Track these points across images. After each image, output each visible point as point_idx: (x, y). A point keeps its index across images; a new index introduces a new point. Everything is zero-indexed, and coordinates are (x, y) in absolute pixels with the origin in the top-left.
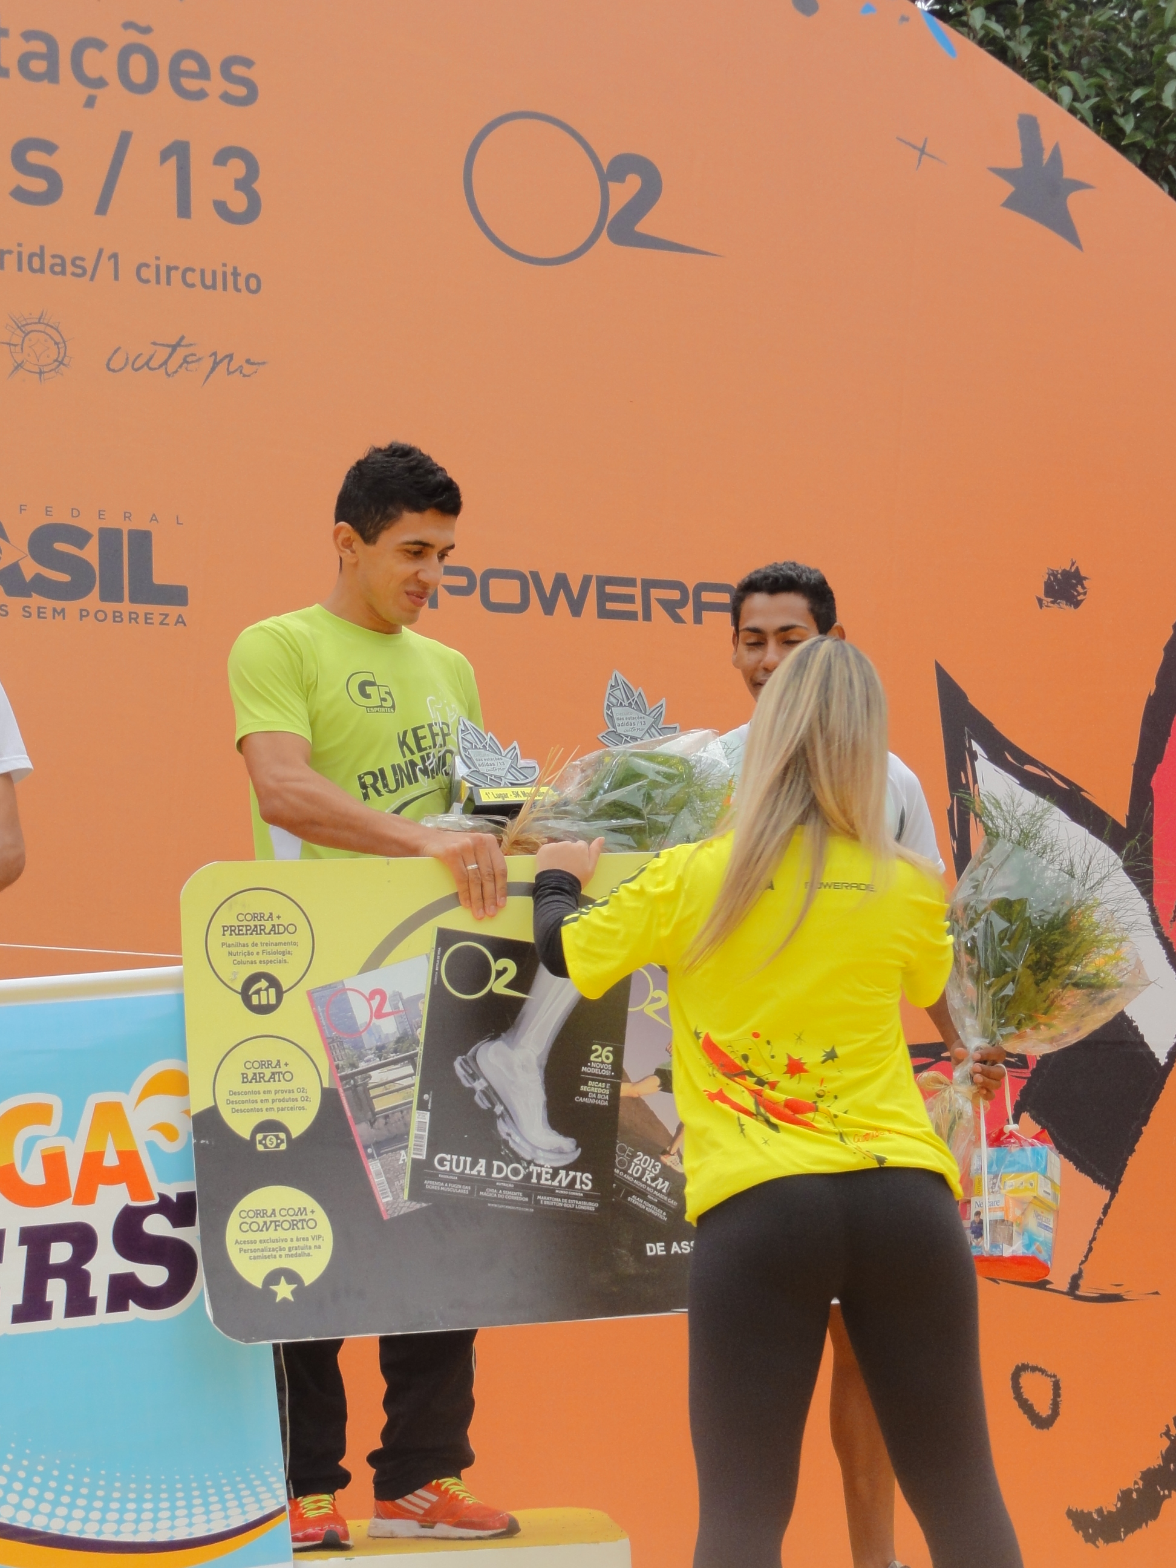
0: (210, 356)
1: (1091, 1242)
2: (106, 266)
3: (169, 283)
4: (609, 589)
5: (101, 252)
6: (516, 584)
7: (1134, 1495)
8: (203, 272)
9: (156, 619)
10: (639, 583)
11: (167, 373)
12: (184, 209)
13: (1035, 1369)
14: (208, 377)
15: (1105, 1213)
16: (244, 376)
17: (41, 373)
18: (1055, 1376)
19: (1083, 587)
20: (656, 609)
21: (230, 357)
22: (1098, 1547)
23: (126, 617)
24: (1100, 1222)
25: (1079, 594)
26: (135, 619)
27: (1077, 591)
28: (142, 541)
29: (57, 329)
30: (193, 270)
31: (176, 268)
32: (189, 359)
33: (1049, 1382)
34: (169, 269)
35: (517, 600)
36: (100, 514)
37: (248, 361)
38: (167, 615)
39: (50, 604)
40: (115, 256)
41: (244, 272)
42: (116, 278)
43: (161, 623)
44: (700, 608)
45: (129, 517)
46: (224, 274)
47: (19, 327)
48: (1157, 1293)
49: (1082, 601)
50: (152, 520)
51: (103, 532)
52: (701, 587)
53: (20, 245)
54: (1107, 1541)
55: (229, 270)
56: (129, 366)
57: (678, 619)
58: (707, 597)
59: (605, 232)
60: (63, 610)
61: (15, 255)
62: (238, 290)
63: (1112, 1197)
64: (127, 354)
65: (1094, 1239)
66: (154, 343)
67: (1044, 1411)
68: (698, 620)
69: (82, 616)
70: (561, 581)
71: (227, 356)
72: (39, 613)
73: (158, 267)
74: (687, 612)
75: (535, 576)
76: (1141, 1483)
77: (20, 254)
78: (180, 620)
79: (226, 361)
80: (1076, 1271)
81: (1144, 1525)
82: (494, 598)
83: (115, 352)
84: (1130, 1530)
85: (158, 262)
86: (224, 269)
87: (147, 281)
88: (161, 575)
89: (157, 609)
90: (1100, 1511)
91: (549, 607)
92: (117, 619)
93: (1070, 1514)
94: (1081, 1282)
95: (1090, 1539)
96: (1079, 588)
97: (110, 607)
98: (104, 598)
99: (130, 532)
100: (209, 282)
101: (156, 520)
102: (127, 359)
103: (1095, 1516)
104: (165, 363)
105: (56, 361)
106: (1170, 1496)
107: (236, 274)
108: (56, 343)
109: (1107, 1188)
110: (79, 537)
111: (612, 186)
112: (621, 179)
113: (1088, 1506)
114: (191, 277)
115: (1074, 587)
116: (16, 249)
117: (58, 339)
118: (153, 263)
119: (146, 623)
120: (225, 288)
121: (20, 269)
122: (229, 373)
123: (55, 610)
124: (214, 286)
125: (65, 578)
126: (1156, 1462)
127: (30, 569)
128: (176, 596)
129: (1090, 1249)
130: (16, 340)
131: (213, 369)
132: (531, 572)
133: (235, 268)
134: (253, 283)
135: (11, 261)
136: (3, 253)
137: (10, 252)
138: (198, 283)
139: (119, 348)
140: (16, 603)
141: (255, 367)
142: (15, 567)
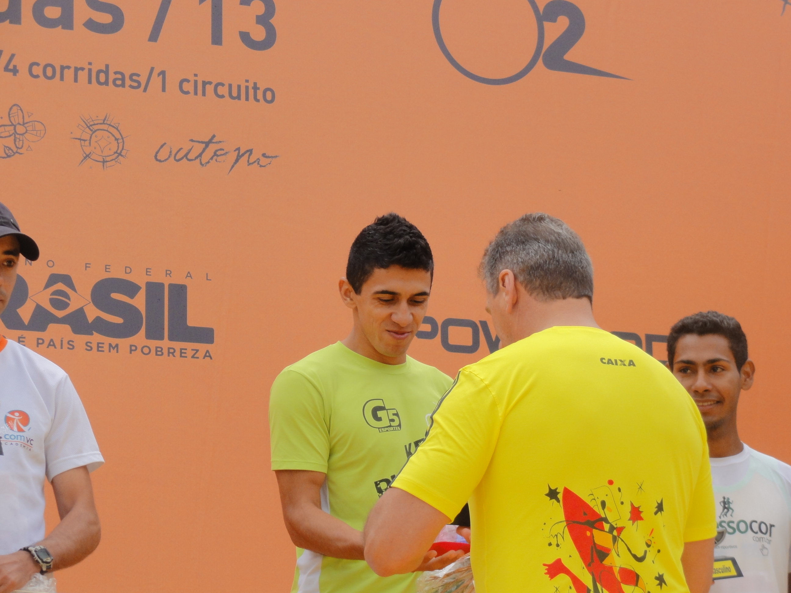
2: (156, 81)
3: (204, 94)
5: (152, 69)
6: (469, 331)
8: (230, 86)
9: (190, 353)
11: (201, 163)
12: (217, 39)
16: (261, 166)
17: (104, 162)
23: (165, 351)
26: (173, 353)
28: (179, 292)
29: (117, 129)
30: (223, 85)
31: (210, 83)
34: (204, 84)
35: (469, 343)
36: (147, 271)
37: (264, 155)
38: (197, 351)
39: (107, 340)
40: (163, 73)
41: (262, 87)
42: (164, 90)
43: (193, 357)
45: (169, 274)
46: (247, 88)
47: (88, 127)
50: (187, 276)
51: (149, 285)
53: (90, 64)
55: (251, 85)
59: (540, 62)
60: (117, 346)
61: (86, 71)
62: (258, 101)
64: (171, 149)
66: (192, 140)
69: (131, 351)
71: (248, 151)
72: (98, 347)
73: (196, 82)
75: (484, 324)
77: (90, 70)
78: (207, 355)
82: (452, 341)
83: (162, 146)
85: (196, 78)
86: (247, 84)
87: (187, 93)
89: (190, 346)
92: (159, 353)
97: (153, 344)
98: (149, 336)
99: (171, 286)
100: (235, 94)
101: (191, 276)
102: (171, 152)
104: (200, 155)
105: (116, 152)
107: (256, 88)
108: (117, 139)
110: (131, 289)
111: (547, 25)
112: (553, 20)
114: (221, 90)
116: (87, 67)
117: (118, 136)
118: (192, 78)
119: (181, 356)
120: (247, 99)
121: (90, 82)
123: (110, 345)
124: (239, 97)
125: (118, 320)
127: (92, 313)
128: (205, 335)
130: (86, 136)
132: (481, 322)
133: (255, 84)
134: (269, 96)
135: (83, 76)
136: (77, 70)
137: (82, 69)
138: (227, 94)
139: (165, 144)
140: (80, 339)
141: (268, 160)
142: (80, 312)
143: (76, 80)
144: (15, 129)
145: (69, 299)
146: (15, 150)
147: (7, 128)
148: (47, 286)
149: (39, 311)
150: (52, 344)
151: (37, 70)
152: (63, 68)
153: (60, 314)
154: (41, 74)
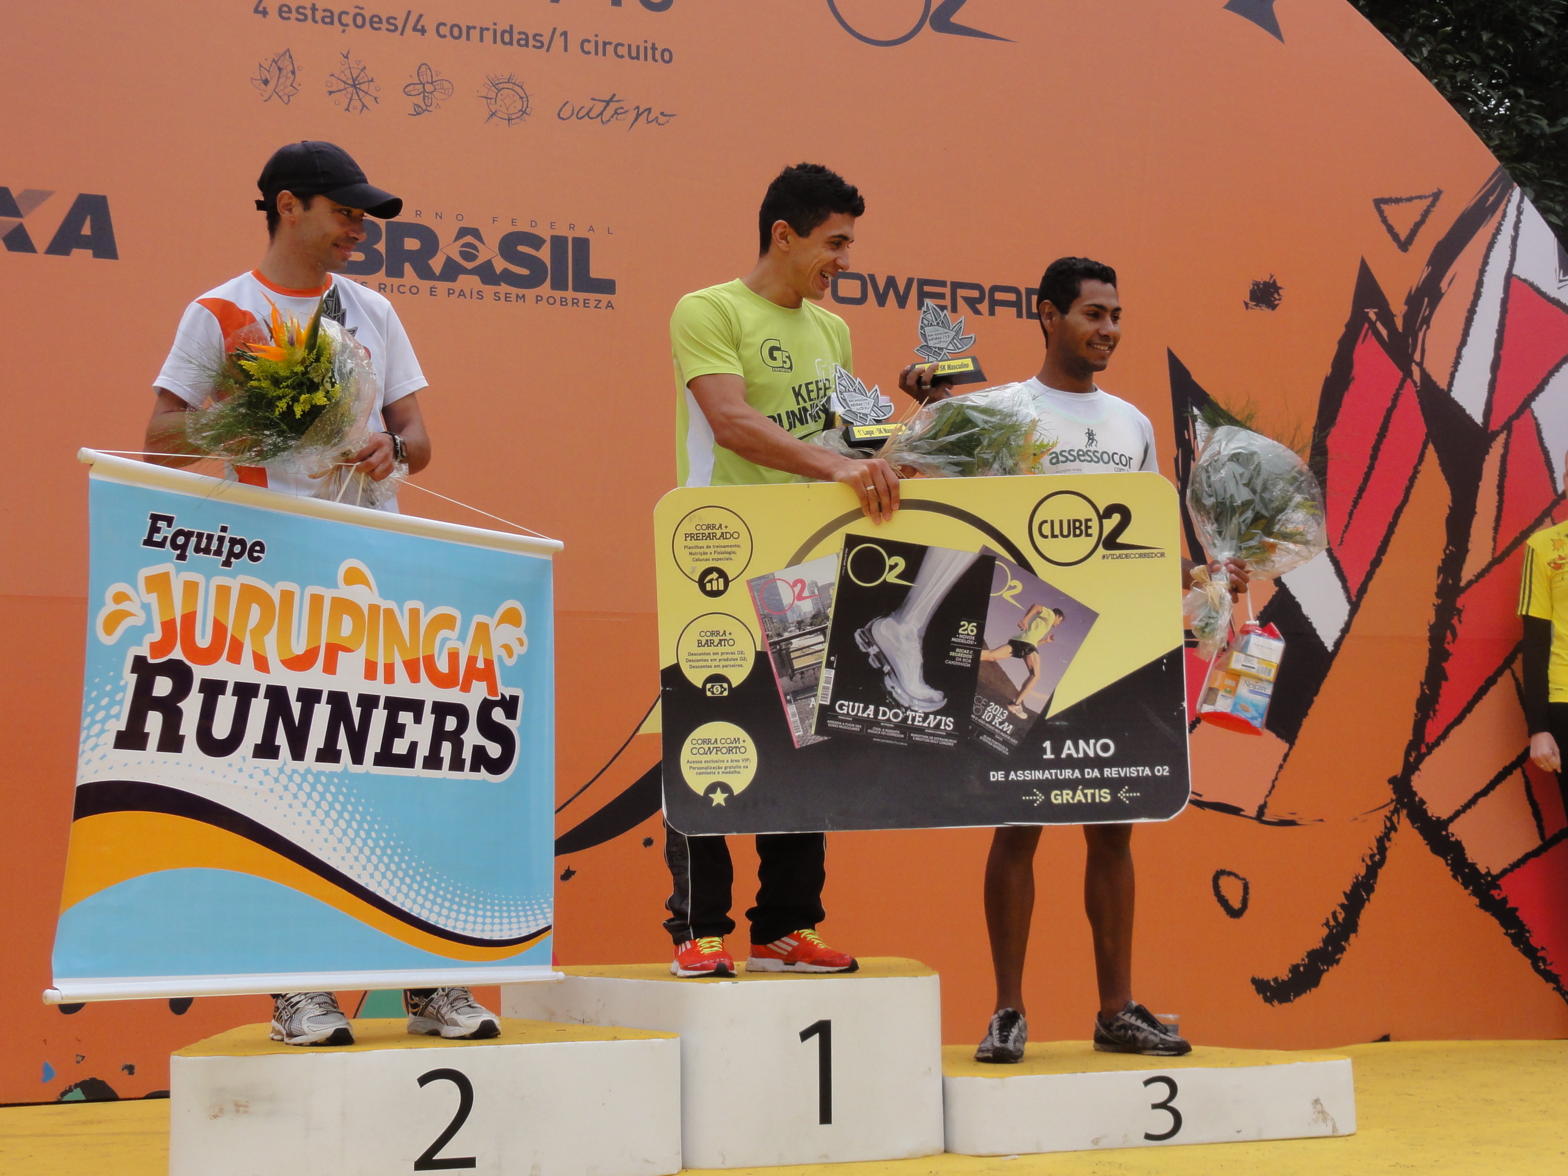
0: (635, 109)
1: (1274, 781)
2: (559, 41)
3: (604, 54)
4: (927, 289)
5: (555, 29)
6: (859, 282)
7: (1302, 969)
8: (630, 46)
9: (593, 304)
10: (949, 284)
11: (602, 121)
13: (1230, 874)
14: (633, 124)
15: (1285, 759)
16: (659, 124)
17: (509, 120)
18: (1244, 879)
19: (1279, 295)
20: (961, 303)
21: (649, 110)
22: (1273, 1006)
23: (570, 302)
24: (1281, 767)
25: (1276, 300)
26: (576, 303)
27: (1274, 298)
28: (582, 245)
29: (521, 88)
30: (622, 45)
31: (610, 43)
32: (619, 111)
33: (1239, 885)
34: (605, 44)
35: (858, 294)
36: (552, 225)
37: (662, 114)
38: (600, 301)
39: (514, 291)
40: (565, 34)
41: (660, 47)
42: (566, 49)
43: (596, 307)
44: (994, 303)
45: (573, 228)
46: (646, 48)
47: (494, 86)
48: (1322, 820)
49: (1278, 304)
50: (590, 230)
51: (554, 238)
52: (995, 289)
53: (495, 24)
54: (1281, 1002)
55: (649, 45)
56: (574, 116)
57: (977, 312)
58: (999, 296)
59: (927, 22)
60: (524, 296)
61: (491, 31)
62: (655, 60)
63: (1290, 748)
64: (573, 107)
65: (1276, 779)
66: (593, 99)
67: (1236, 904)
68: (992, 312)
69: (537, 301)
70: (891, 282)
71: (646, 110)
72: (506, 297)
73: (596, 43)
74: (984, 307)
75: (872, 277)
76: (1306, 960)
77: (495, 31)
78: (610, 305)
79: (646, 113)
80: (1262, 802)
81: (1308, 991)
82: (841, 294)
83: (565, 105)
84: (1298, 994)
85: (596, 39)
86: (646, 45)
87: (589, 53)
88: (596, 271)
89: (593, 297)
90: (1276, 980)
91: (881, 300)
92: (564, 303)
93: (1255, 981)
94: (1266, 811)
95: (1268, 1000)
96: (1276, 296)
97: (558, 294)
98: (555, 286)
99: (574, 239)
100: (634, 54)
101: (593, 230)
102: (573, 110)
103: (1272, 983)
104: (601, 114)
105: (521, 110)
106: (1327, 970)
107: (654, 48)
108: (521, 98)
109: (1286, 742)
110: (536, 242)
113: (1267, 975)
114: (620, 50)
115: (1272, 294)
116: (492, 27)
117: (523, 95)
118: (593, 39)
119: (585, 306)
120: (646, 59)
121: (495, 42)
122: (648, 122)
123: (517, 296)
124: (638, 57)
125: (525, 272)
126: (1317, 944)
127: (500, 264)
128: (607, 286)
129: (1273, 787)
130: (492, 95)
131: (636, 119)
132: (869, 275)
133: (654, 44)
134: (667, 56)
135: (488, 36)
136: (482, 30)
137: (488, 29)
138: (626, 55)
139: (567, 102)
140: (489, 290)
141: (668, 118)
142: (489, 264)
143: (481, 40)
144: (424, 87)
145: (478, 251)
146: (424, 108)
147: (417, 87)
148: (457, 238)
149: (449, 262)
150: (462, 294)
151: (444, 30)
152: (469, 28)
153: (469, 265)
154: (448, 34)
